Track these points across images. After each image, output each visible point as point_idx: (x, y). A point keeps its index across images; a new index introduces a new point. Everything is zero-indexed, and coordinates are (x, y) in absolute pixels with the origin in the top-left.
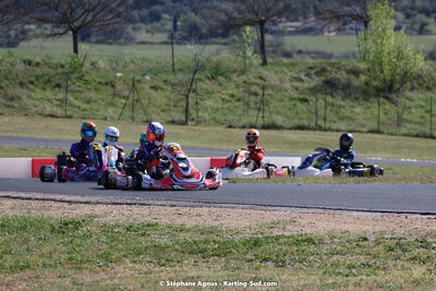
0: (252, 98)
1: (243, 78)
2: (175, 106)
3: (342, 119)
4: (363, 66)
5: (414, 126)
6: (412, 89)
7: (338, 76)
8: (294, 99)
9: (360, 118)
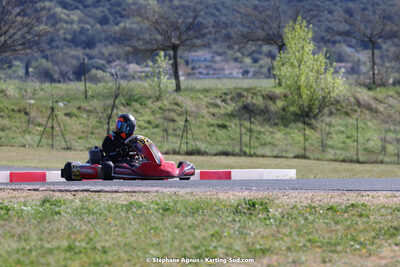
0: (171, 125)
1: (159, 104)
2: (92, 133)
3: (265, 144)
4: (278, 91)
5: (338, 152)
6: (331, 114)
7: (254, 101)
8: (212, 125)
9: (282, 144)
